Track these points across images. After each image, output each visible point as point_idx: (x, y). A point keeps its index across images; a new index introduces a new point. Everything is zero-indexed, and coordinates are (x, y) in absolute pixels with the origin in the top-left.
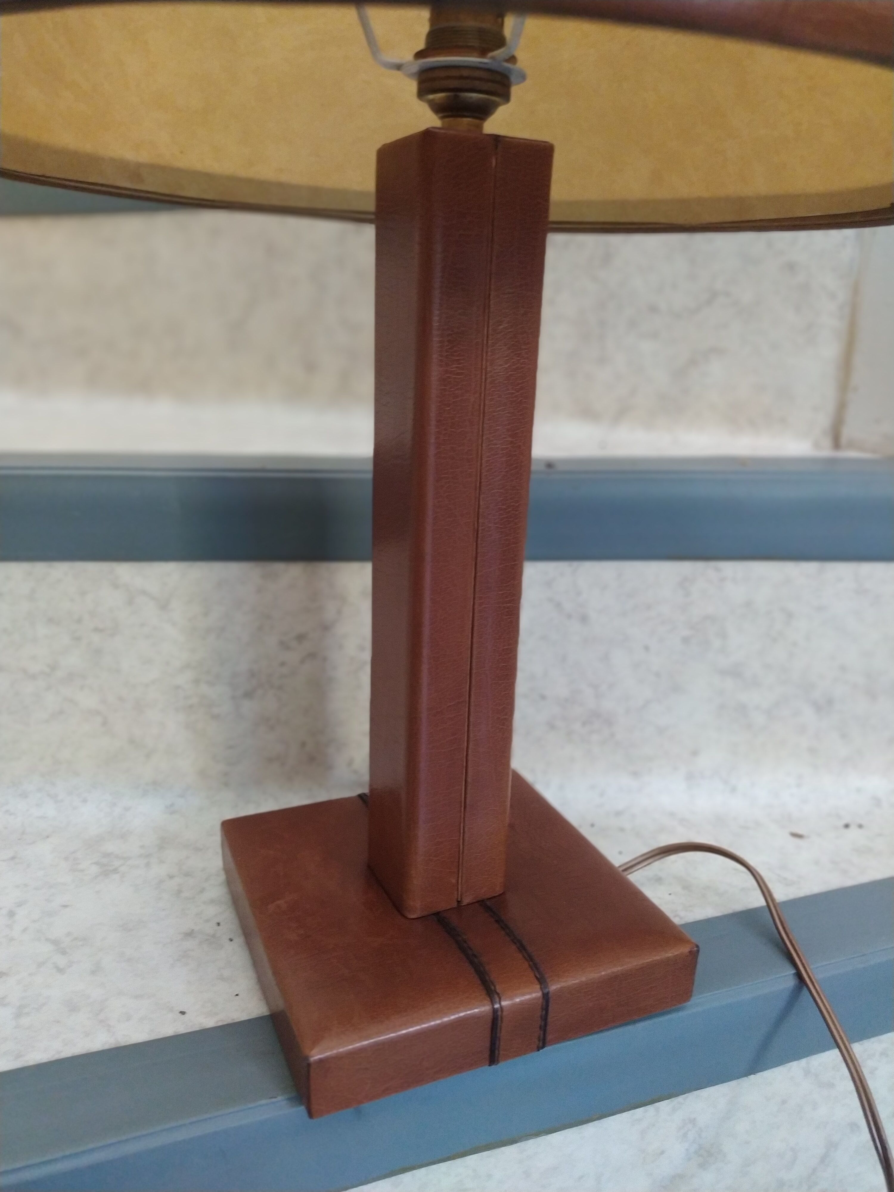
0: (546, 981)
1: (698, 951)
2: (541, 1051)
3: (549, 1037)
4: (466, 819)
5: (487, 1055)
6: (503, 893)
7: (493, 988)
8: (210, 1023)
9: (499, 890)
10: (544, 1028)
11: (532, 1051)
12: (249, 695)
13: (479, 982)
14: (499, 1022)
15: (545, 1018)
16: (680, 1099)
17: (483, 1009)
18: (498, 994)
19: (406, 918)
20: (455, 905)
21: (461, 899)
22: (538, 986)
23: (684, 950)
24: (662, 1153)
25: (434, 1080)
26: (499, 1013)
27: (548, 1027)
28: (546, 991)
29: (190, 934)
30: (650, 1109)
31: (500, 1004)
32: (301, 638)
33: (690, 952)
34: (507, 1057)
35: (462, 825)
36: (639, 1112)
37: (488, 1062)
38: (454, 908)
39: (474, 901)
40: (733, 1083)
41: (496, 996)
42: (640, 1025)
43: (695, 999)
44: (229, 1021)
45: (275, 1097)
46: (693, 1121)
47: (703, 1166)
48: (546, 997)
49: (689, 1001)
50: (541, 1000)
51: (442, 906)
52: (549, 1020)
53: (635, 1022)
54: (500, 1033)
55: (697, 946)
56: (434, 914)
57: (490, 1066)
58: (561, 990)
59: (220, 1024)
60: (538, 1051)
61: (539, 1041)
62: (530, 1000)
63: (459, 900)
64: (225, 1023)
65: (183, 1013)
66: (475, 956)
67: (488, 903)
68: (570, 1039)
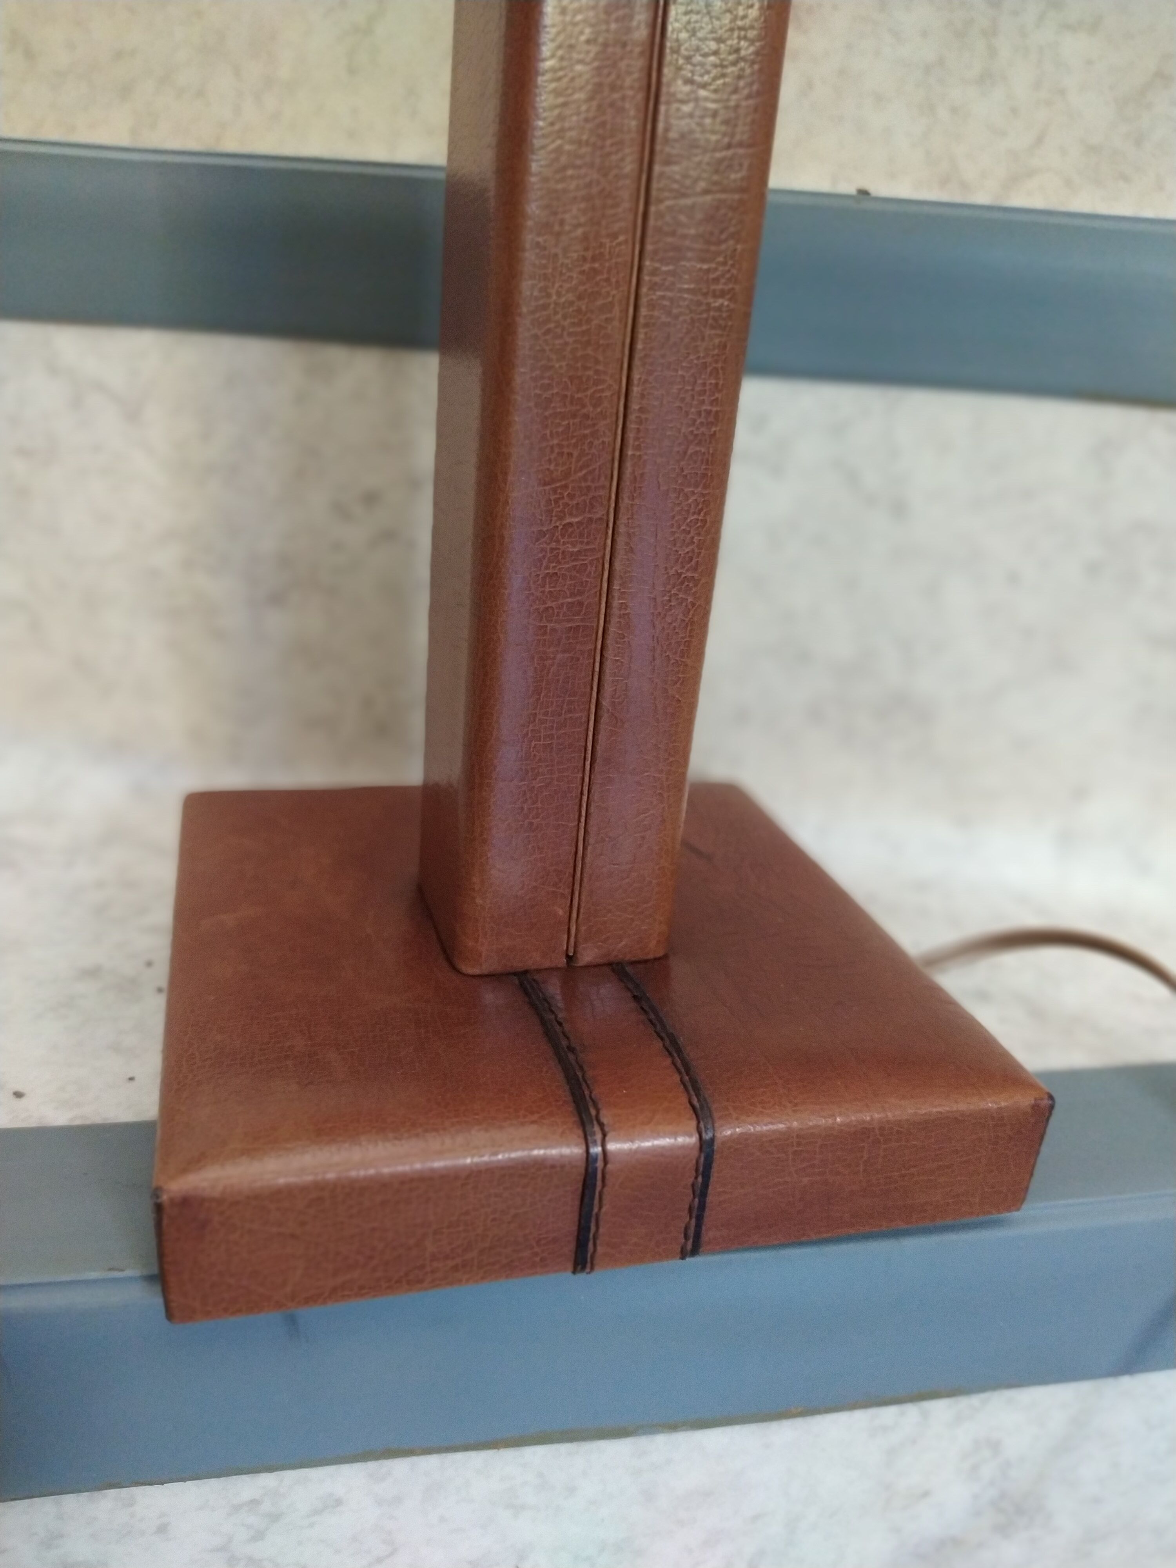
0: (711, 1116)
1: (1052, 1107)
2: (688, 1260)
3: (708, 1234)
4: (594, 788)
5: (570, 1248)
6: (666, 957)
7: (593, 1112)
8: (60, 1118)
9: (654, 949)
10: (698, 1212)
11: (666, 1255)
12: (276, 599)
13: (569, 1098)
14: (599, 1183)
15: (702, 1192)
16: (975, 1400)
17: (566, 1151)
18: (601, 1125)
19: (459, 972)
20: (562, 962)
21: (575, 952)
22: (694, 1123)
23: (1024, 1100)
24: (926, 1494)
25: (451, 1284)
26: (600, 1164)
27: (707, 1213)
28: (707, 1136)
29: (92, 973)
30: (912, 1412)
31: (603, 1145)
32: (371, 499)
33: (1035, 1107)
34: (615, 1260)
35: (585, 798)
36: (888, 1414)
37: (570, 1266)
38: (557, 969)
39: (601, 961)
40: (1085, 1387)
41: (597, 1128)
42: (912, 1245)
43: (1031, 1208)
44: (97, 1120)
45: (122, 1270)
46: (995, 1446)
47: (1003, 1530)
48: (706, 1147)
49: (1018, 1210)
50: (696, 1153)
51: (534, 959)
52: (711, 1198)
53: (898, 1234)
54: (600, 1208)
55: (1051, 1097)
56: (515, 974)
57: (574, 1272)
58: (743, 1140)
59: (78, 1122)
60: (683, 1257)
61: (686, 1237)
62: (671, 1148)
63: (571, 954)
64: (88, 1122)
65: (18, 1095)
66: (571, 1049)
67: (629, 969)
68: (755, 1247)
